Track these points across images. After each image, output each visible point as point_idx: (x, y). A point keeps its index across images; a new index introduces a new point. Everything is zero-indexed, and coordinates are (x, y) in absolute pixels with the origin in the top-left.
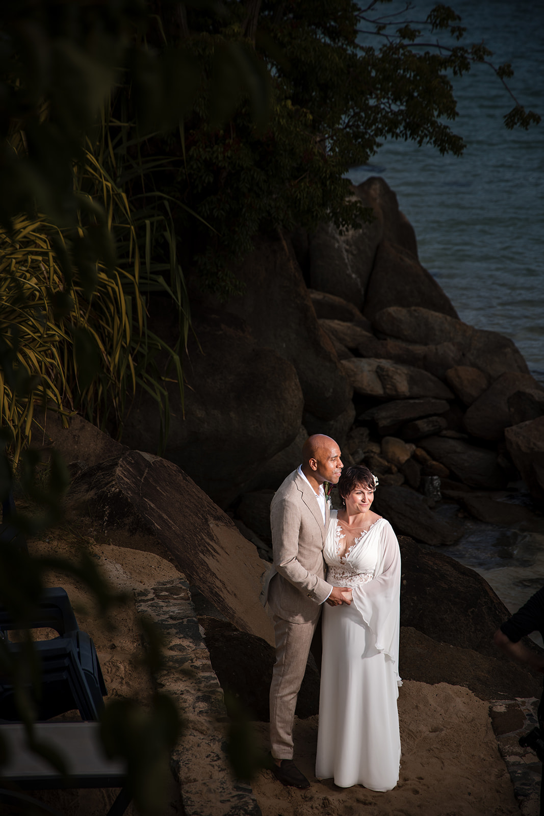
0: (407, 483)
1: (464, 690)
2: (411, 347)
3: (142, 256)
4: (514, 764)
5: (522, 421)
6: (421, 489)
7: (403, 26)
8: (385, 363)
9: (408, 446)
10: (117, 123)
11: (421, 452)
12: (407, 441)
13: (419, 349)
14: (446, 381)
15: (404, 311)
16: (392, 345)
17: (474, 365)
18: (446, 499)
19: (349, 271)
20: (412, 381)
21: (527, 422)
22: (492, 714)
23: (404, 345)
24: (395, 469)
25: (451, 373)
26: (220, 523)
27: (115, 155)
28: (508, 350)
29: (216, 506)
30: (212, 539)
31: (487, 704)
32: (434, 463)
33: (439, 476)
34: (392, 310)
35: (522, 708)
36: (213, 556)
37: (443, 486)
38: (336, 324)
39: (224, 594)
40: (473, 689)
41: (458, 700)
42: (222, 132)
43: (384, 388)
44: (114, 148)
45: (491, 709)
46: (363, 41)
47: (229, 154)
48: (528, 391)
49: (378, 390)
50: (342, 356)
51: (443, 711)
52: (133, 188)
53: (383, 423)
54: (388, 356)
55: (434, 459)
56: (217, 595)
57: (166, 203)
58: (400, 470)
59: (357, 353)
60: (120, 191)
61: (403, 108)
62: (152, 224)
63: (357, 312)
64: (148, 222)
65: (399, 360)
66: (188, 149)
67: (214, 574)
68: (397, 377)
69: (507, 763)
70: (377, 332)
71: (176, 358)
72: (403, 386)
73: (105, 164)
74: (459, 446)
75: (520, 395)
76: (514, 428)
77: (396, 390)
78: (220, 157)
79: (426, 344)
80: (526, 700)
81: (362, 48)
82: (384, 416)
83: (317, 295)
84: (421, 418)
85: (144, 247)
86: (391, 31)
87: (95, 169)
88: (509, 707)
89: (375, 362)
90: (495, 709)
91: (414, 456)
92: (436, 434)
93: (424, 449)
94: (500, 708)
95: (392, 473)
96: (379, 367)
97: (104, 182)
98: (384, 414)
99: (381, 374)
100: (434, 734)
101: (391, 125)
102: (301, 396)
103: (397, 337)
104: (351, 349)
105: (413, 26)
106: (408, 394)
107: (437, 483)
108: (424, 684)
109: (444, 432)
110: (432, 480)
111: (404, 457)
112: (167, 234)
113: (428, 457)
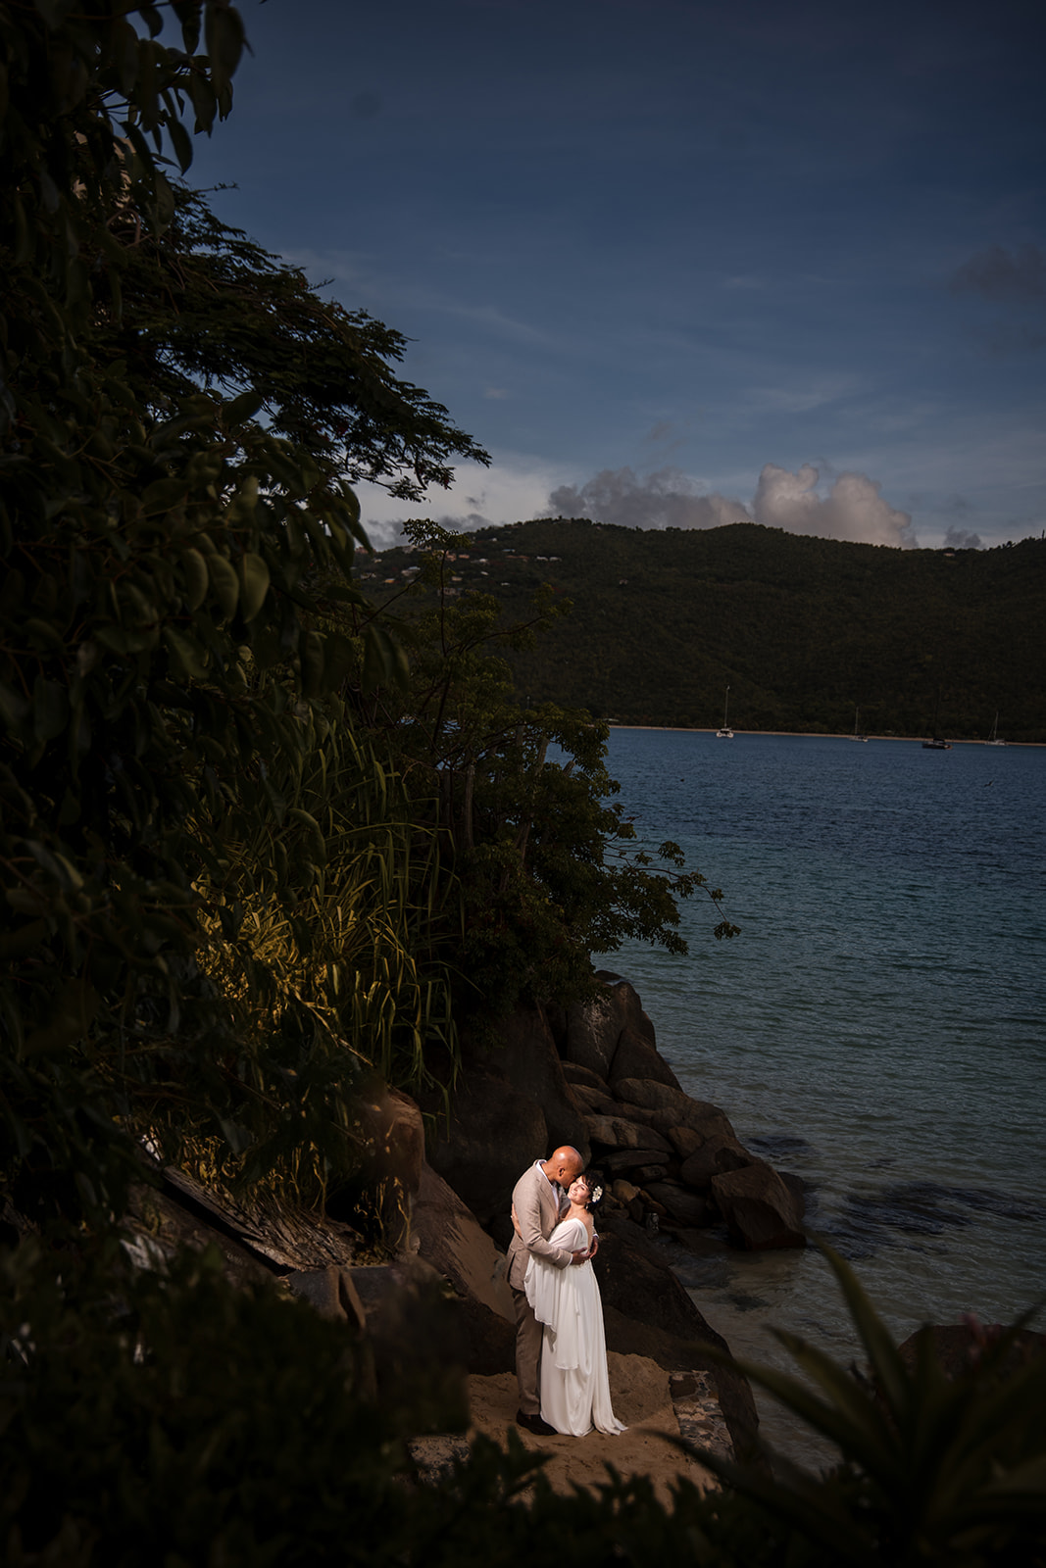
0: (631, 1217)
1: (651, 1361)
2: (643, 1111)
3: (424, 1012)
4: (684, 1420)
5: (726, 1171)
6: (643, 1223)
7: (639, 853)
8: (619, 1120)
9: (634, 1188)
10: (412, 906)
11: (644, 1194)
12: (633, 1185)
13: (649, 1113)
14: (668, 1138)
15: (639, 1082)
16: (627, 1108)
17: (690, 1128)
18: (662, 1232)
19: (598, 1050)
20: (640, 1135)
21: (730, 1173)
22: (671, 1381)
23: (636, 1108)
24: (622, 1206)
25: (672, 1132)
26: (464, 1217)
27: (409, 932)
28: (720, 1118)
29: (462, 1203)
30: (456, 1228)
31: (668, 1374)
32: (654, 1202)
33: (658, 1214)
34: (629, 1080)
35: (696, 1378)
36: (455, 1241)
37: (661, 1222)
38: (584, 1088)
39: (460, 1271)
40: (657, 1361)
41: (644, 1368)
42: (493, 919)
43: (618, 1140)
44: (408, 927)
45: (670, 1377)
46: (608, 861)
47: (498, 935)
48: (732, 1148)
49: (613, 1141)
50: (585, 1113)
51: (631, 1378)
52: (421, 957)
53: (615, 1167)
54: (623, 1116)
55: (654, 1199)
56: (455, 1271)
57: (446, 970)
58: (626, 1207)
59: (598, 1111)
60: (410, 957)
61: (638, 916)
62: (434, 985)
63: (601, 1081)
64: (430, 983)
65: (631, 1119)
66: (466, 931)
67: (454, 1255)
68: (628, 1131)
69: (679, 1420)
70: (616, 1097)
71: (445, 1091)
72: (633, 1139)
73: (401, 938)
74: (676, 1192)
75: (725, 1150)
76: (719, 1176)
77: (627, 1142)
78: (491, 937)
79: (654, 1110)
80: (700, 1372)
81: (607, 866)
82: (616, 1162)
83: (571, 1066)
84: (646, 1165)
85: (426, 1001)
86: (629, 856)
87: (393, 940)
88: (685, 1377)
89: (612, 1119)
90: (674, 1378)
91: (639, 1197)
92: (658, 1180)
93: (647, 1191)
94: (679, 1377)
95: (620, 1209)
96: (614, 1122)
97: (398, 950)
98: (616, 1160)
99: (616, 1129)
100: (623, 1395)
101: (628, 927)
102: (546, 1134)
103: (632, 1103)
104: (593, 1108)
105: (646, 854)
106: (636, 1146)
107: (655, 1219)
108: (618, 1354)
109: (665, 1180)
110: (652, 1216)
111: (630, 1197)
112: (445, 994)
113: (650, 1198)
